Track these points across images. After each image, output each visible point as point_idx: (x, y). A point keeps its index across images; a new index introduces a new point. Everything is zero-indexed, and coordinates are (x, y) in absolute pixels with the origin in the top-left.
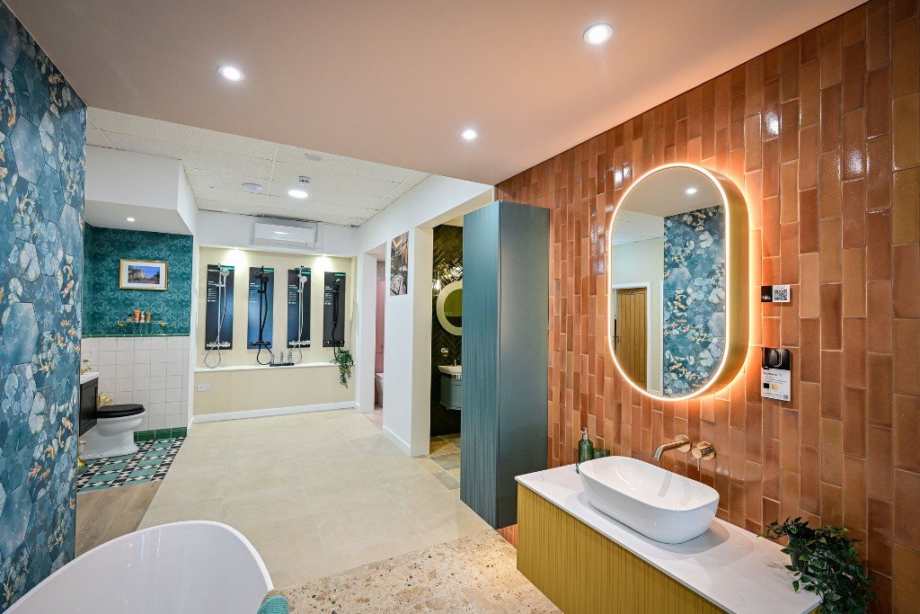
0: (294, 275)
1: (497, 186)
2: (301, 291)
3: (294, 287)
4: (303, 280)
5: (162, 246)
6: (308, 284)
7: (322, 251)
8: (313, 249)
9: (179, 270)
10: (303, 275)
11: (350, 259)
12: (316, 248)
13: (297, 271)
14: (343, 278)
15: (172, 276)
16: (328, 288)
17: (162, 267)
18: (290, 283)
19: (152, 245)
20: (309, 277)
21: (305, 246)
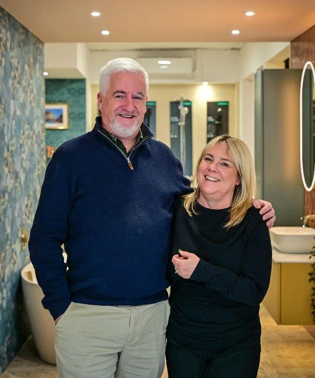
0: (174, 107)
1: (291, 42)
2: (182, 124)
3: (175, 119)
4: (184, 111)
5: (64, 90)
6: (189, 116)
7: (202, 80)
8: (192, 77)
9: (76, 110)
10: (185, 106)
11: (233, 86)
12: (194, 77)
13: (178, 103)
14: (226, 107)
15: (72, 115)
16: (211, 119)
17: (64, 108)
18: (172, 115)
19: (57, 90)
20: (190, 107)
21: (184, 76)
